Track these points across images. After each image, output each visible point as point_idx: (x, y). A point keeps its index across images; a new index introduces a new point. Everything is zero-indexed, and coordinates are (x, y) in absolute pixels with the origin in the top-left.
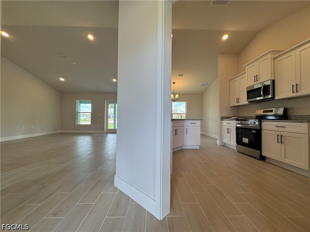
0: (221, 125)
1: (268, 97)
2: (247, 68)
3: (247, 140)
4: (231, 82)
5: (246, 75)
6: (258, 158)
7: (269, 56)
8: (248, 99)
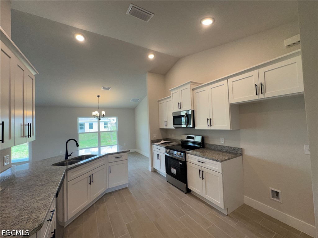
0: (152, 150)
1: (190, 126)
2: (172, 93)
3: (175, 170)
4: (159, 103)
5: (171, 99)
6: (185, 191)
7: (189, 86)
8: (174, 124)
